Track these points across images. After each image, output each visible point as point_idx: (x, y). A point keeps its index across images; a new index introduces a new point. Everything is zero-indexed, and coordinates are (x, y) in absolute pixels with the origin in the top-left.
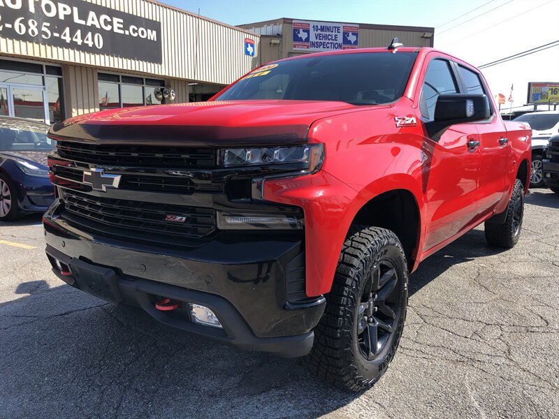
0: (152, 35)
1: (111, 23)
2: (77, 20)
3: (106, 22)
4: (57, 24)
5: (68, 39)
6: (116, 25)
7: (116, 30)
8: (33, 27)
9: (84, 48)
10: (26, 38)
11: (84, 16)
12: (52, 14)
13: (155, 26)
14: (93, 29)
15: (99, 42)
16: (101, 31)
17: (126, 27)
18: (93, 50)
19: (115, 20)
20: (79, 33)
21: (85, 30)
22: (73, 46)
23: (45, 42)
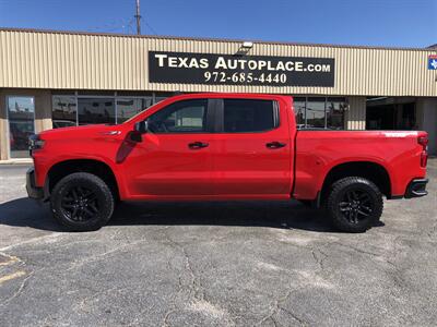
0: (327, 68)
1: (294, 66)
2: (269, 68)
3: (290, 66)
4: (257, 73)
5: (263, 80)
6: (297, 66)
7: (297, 70)
8: (242, 77)
9: (273, 84)
10: (238, 83)
11: (274, 65)
12: (254, 68)
14: (280, 72)
15: (284, 78)
16: (286, 72)
17: (305, 66)
18: (280, 84)
19: (297, 63)
21: (274, 73)
22: (266, 83)
23: (248, 84)
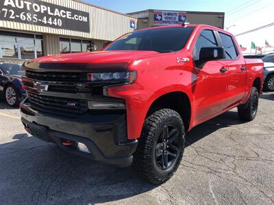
0: (85, 19)
1: (66, 14)
2: (49, 13)
3: (63, 14)
4: (40, 15)
5: (45, 22)
6: (68, 15)
7: (68, 17)
8: (29, 17)
9: (53, 26)
10: (26, 22)
11: (53, 11)
12: (38, 10)
13: (86, 15)
14: (57, 17)
15: (60, 23)
16: (61, 18)
17: (73, 16)
18: (57, 27)
19: (68, 12)
20: (50, 19)
21: (53, 17)
22: (48, 25)
23: (35, 24)
